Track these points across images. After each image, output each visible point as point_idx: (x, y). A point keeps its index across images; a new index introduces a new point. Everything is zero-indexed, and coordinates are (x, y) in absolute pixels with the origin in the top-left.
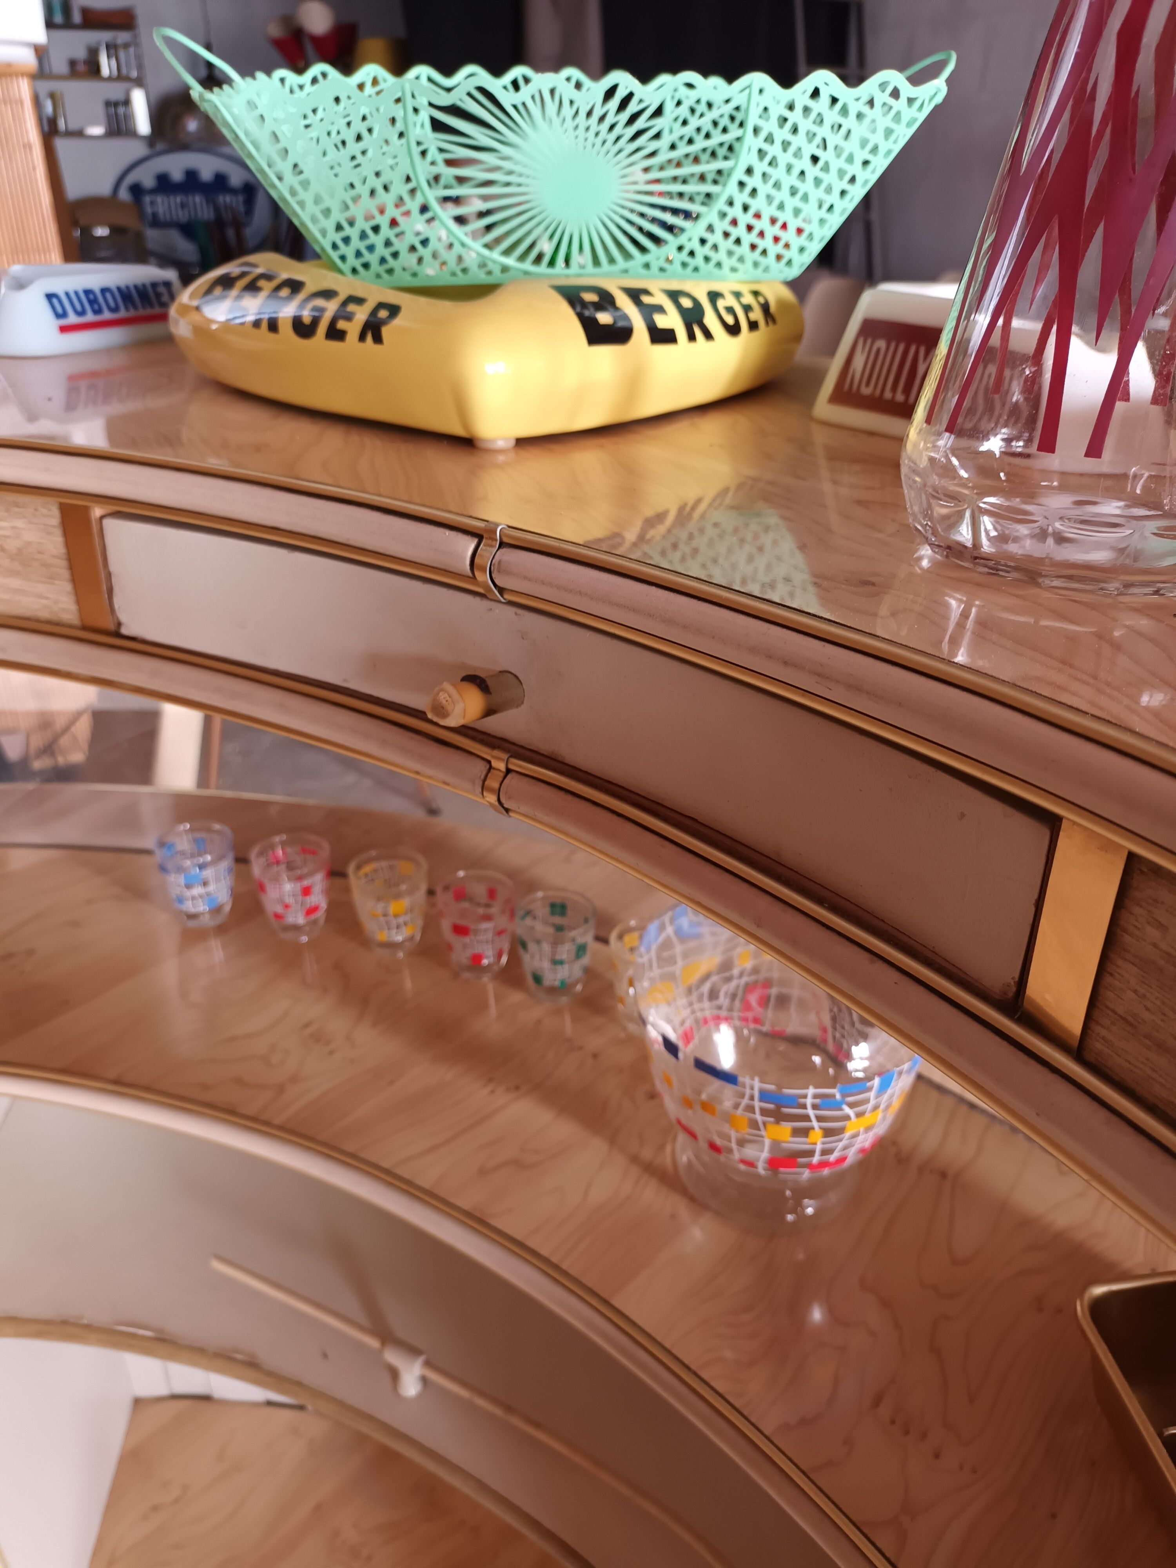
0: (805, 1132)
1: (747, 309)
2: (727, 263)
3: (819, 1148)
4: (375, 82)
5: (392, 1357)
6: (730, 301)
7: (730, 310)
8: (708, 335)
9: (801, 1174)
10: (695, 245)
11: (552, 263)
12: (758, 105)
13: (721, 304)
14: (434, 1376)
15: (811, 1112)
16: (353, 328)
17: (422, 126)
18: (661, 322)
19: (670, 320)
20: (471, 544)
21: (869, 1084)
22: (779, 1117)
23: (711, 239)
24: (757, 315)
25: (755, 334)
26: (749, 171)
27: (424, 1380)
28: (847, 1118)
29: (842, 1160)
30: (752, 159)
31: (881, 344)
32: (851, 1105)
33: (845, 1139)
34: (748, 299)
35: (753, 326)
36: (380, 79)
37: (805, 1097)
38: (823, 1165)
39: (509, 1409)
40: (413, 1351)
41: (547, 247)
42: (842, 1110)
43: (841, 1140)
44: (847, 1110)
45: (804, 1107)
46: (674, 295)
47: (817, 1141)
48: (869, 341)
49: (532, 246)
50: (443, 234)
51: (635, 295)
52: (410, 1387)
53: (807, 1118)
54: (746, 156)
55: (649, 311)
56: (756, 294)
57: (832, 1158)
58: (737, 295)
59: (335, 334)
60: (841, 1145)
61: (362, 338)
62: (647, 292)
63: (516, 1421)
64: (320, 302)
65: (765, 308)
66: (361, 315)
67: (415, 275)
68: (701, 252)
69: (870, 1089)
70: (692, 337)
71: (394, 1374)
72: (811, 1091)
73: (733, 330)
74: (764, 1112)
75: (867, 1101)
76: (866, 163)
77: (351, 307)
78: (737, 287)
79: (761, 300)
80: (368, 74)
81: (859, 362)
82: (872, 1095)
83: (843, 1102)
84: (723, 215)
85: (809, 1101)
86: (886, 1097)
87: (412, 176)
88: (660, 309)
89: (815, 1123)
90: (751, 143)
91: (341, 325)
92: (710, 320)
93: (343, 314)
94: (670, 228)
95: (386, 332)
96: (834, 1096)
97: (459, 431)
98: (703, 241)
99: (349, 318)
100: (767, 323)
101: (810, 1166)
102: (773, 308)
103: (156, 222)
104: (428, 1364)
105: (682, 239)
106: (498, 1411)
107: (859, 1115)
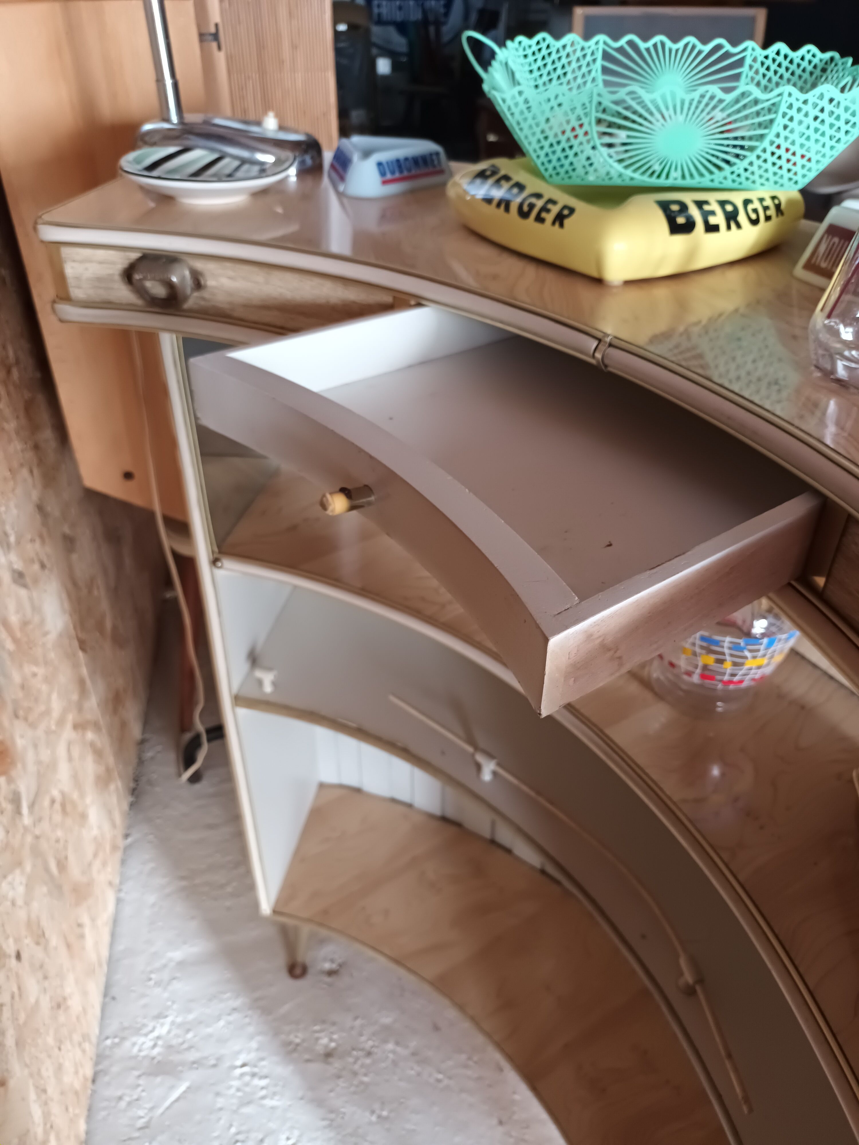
0: (721, 662)
1: (766, 208)
2: (759, 181)
3: (728, 671)
4: (572, 44)
5: (480, 758)
6: (756, 205)
7: (755, 211)
8: (739, 226)
9: (717, 685)
10: (741, 171)
11: (659, 176)
12: (787, 102)
13: (750, 207)
14: (501, 771)
15: (726, 651)
16: (549, 217)
17: (597, 71)
18: (712, 220)
19: (718, 219)
20: (595, 343)
21: (761, 641)
22: (710, 651)
23: (751, 169)
24: (772, 212)
25: (769, 223)
26: (778, 135)
27: (495, 773)
28: (746, 658)
29: (741, 682)
30: (780, 129)
31: (836, 240)
32: (751, 651)
33: (744, 669)
34: (768, 202)
35: (768, 218)
36: (575, 43)
37: (724, 642)
38: (730, 682)
39: (538, 793)
40: (490, 756)
41: (657, 168)
42: (743, 652)
43: (741, 670)
44: (747, 653)
45: (723, 647)
46: (722, 204)
47: (728, 666)
48: (830, 237)
49: (650, 168)
50: (601, 160)
51: (699, 204)
52: (487, 776)
53: (723, 654)
54: (777, 127)
55: (706, 215)
56: (773, 198)
57: (736, 679)
58: (761, 200)
59: (539, 219)
60: (741, 673)
61: (554, 223)
62: (706, 202)
63: (541, 800)
64: (533, 200)
65: (778, 207)
66: (555, 210)
67: (582, 180)
68: (744, 175)
69: (761, 644)
70: (729, 227)
71: (479, 767)
72: (728, 639)
73: (755, 222)
74: (702, 647)
75: (758, 650)
76: (847, 132)
77: (550, 206)
78: (761, 195)
79: (776, 202)
80: (569, 40)
81: (823, 248)
82: (762, 647)
83: (745, 648)
84: (758, 157)
85: (726, 645)
86: (770, 651)
87: (589, 132)
88: (713, 213)
89: (728, 657)
90: (780, 121)
91: (544, 215)
92: (742, 218)
93: (545, 209)
94: (727, 162)
95: (566, 222)
96: (740, 644)
97: (594, 274)
98: (746, 170)
99: (548, 211)
100: (777, 215)
101: (722, 681)
102: (783, 206)
103: (380, 22)
104: (499, 764)
105: (734, 168)
106: (532, 794)
107: (754, 657)
